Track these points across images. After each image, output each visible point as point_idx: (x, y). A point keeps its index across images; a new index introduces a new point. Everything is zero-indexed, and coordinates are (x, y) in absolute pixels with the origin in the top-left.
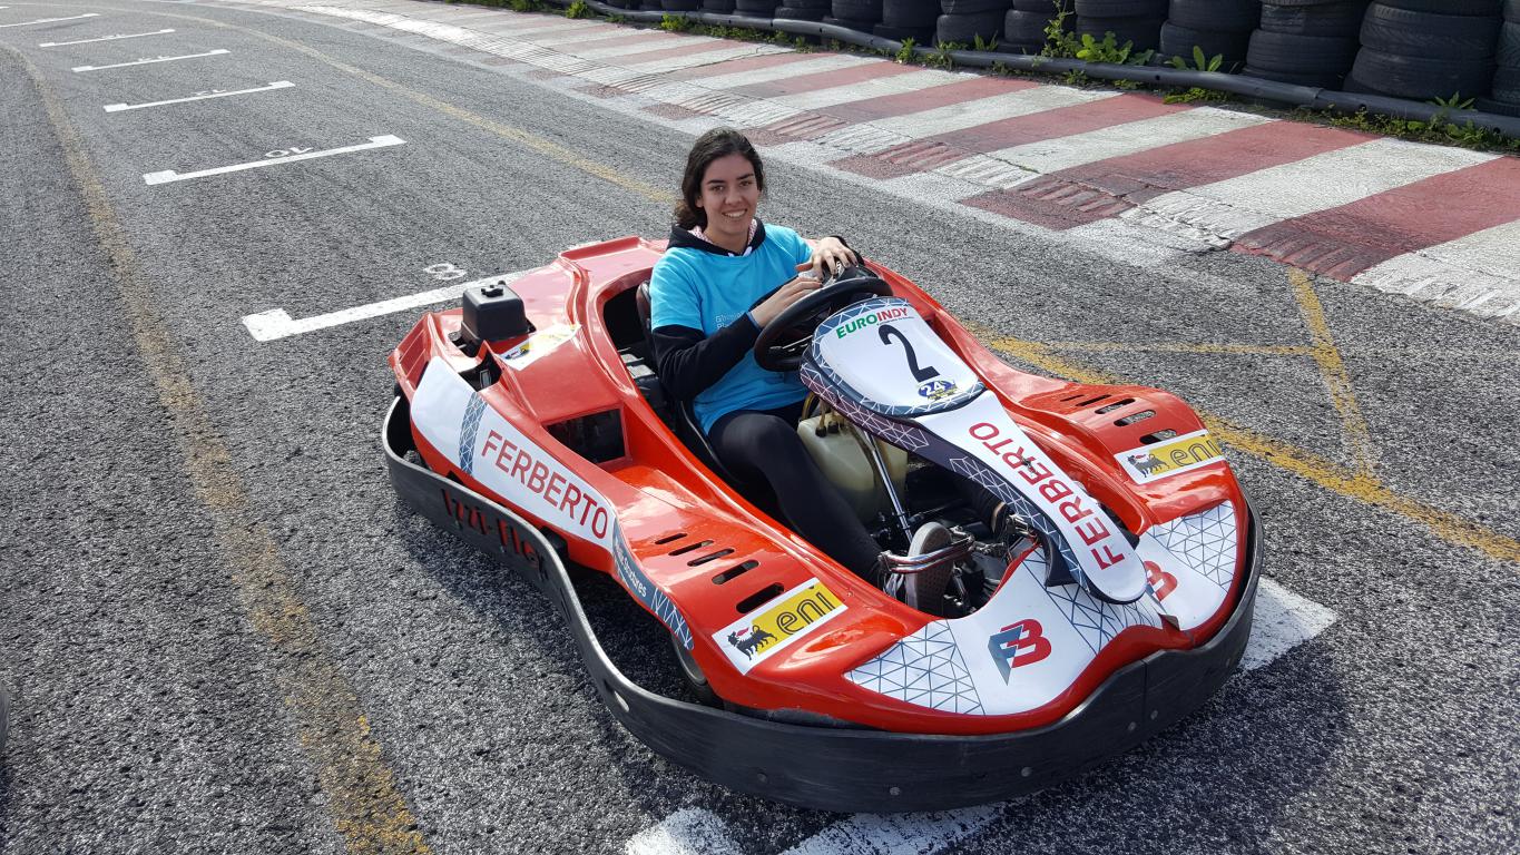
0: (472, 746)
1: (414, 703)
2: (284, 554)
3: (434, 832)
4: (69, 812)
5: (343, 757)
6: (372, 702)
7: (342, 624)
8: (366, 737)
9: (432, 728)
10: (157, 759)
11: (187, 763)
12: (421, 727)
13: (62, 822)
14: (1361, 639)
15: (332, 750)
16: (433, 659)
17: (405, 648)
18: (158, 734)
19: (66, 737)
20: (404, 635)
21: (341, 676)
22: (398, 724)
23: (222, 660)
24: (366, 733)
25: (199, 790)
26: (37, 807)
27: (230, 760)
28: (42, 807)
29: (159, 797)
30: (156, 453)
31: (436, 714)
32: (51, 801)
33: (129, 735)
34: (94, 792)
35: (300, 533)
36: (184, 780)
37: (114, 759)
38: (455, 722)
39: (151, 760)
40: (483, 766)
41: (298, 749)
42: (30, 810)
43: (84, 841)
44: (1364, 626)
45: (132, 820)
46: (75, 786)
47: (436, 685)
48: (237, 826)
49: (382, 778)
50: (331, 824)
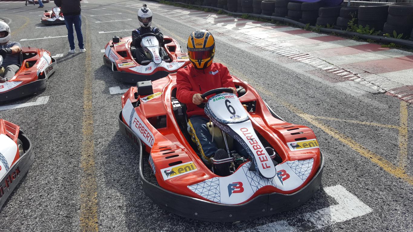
0: (118, 204)
1: (109, 191)
2: (95, 148)
3: (101, 225)
4: (26, 204)
5: (88, 202)
6: (100, 189)
7: (101, 168)
8: (95, 198)
9: (111, 198)
10: (48, 195)
11: (54, 197)
12: (109, 197)
13: (24, 206)
14: (378, 219)
15: (86, 200)
16: (118, 180)
17: (113, 177)
18: (51, 188)
19: (32, 186)
20: (114, 173)
21: (96, 181)
22: (104, 196)
23: (72, 173)
24: (95, 197)
25: (54, 204)
26: (20, 201)
27: (64, 198)
28: (21, 202)
29: (45, 204)
30: (78, 119)
31: (113, 195)
32: (23, 200)
33: (45, 188)
34: (32, 200)
35: (101, 144)
36: (52, 201)
37: (40, 193)
38: (117, 198)
39: (47, 195)
40: (118, 210)
41: (79, 198)
42: (18, 202)
43: (26, 211)
44: (380, 216)
45: (38, 208)
46: (29, 198)
47: (116, 187)
48: (59, 214)
49: (95, 209)
50: (79, 218)
